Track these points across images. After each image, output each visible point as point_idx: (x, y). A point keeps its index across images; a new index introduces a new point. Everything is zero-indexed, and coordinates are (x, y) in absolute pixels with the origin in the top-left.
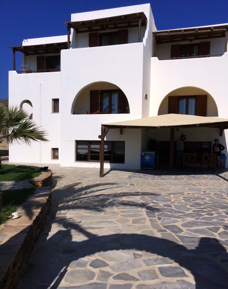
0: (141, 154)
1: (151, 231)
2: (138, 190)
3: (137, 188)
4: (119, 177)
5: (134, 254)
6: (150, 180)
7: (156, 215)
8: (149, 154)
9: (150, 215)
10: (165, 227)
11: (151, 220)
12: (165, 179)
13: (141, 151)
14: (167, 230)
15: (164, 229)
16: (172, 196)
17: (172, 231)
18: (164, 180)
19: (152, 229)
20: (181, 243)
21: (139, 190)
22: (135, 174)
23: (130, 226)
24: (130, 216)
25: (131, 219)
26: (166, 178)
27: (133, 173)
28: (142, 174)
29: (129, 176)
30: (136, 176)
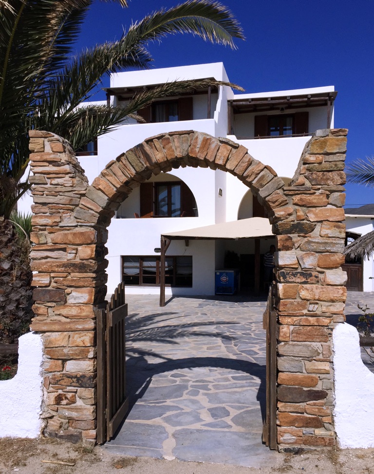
0: (216, 273)
1: (227, 355)
2: (212, 319)
3: (211, 318)
4: (186, 306)
5: (210, 370)
6: (228, 308)
7: (233, 343)
8: (227, 274)
9: (225, 343)
10: (242, 351)
11: (226, 347)
12: (248, 307)
13: (216, 270)
14: (243, 354)
15: (239, 353)
16: (253, 325)
17: (247, 354)
18: (245, 308)
19: (227, 353)
20: (255, 362)
21: (214, 320)
22: (208, 302)
23: (205, 352)
24: (204, 344)
25: (205, 347)
26: (248, 305)
27: (204, 300)
28: (217, 301)
29: (200, 304)
30: (208, 304)
